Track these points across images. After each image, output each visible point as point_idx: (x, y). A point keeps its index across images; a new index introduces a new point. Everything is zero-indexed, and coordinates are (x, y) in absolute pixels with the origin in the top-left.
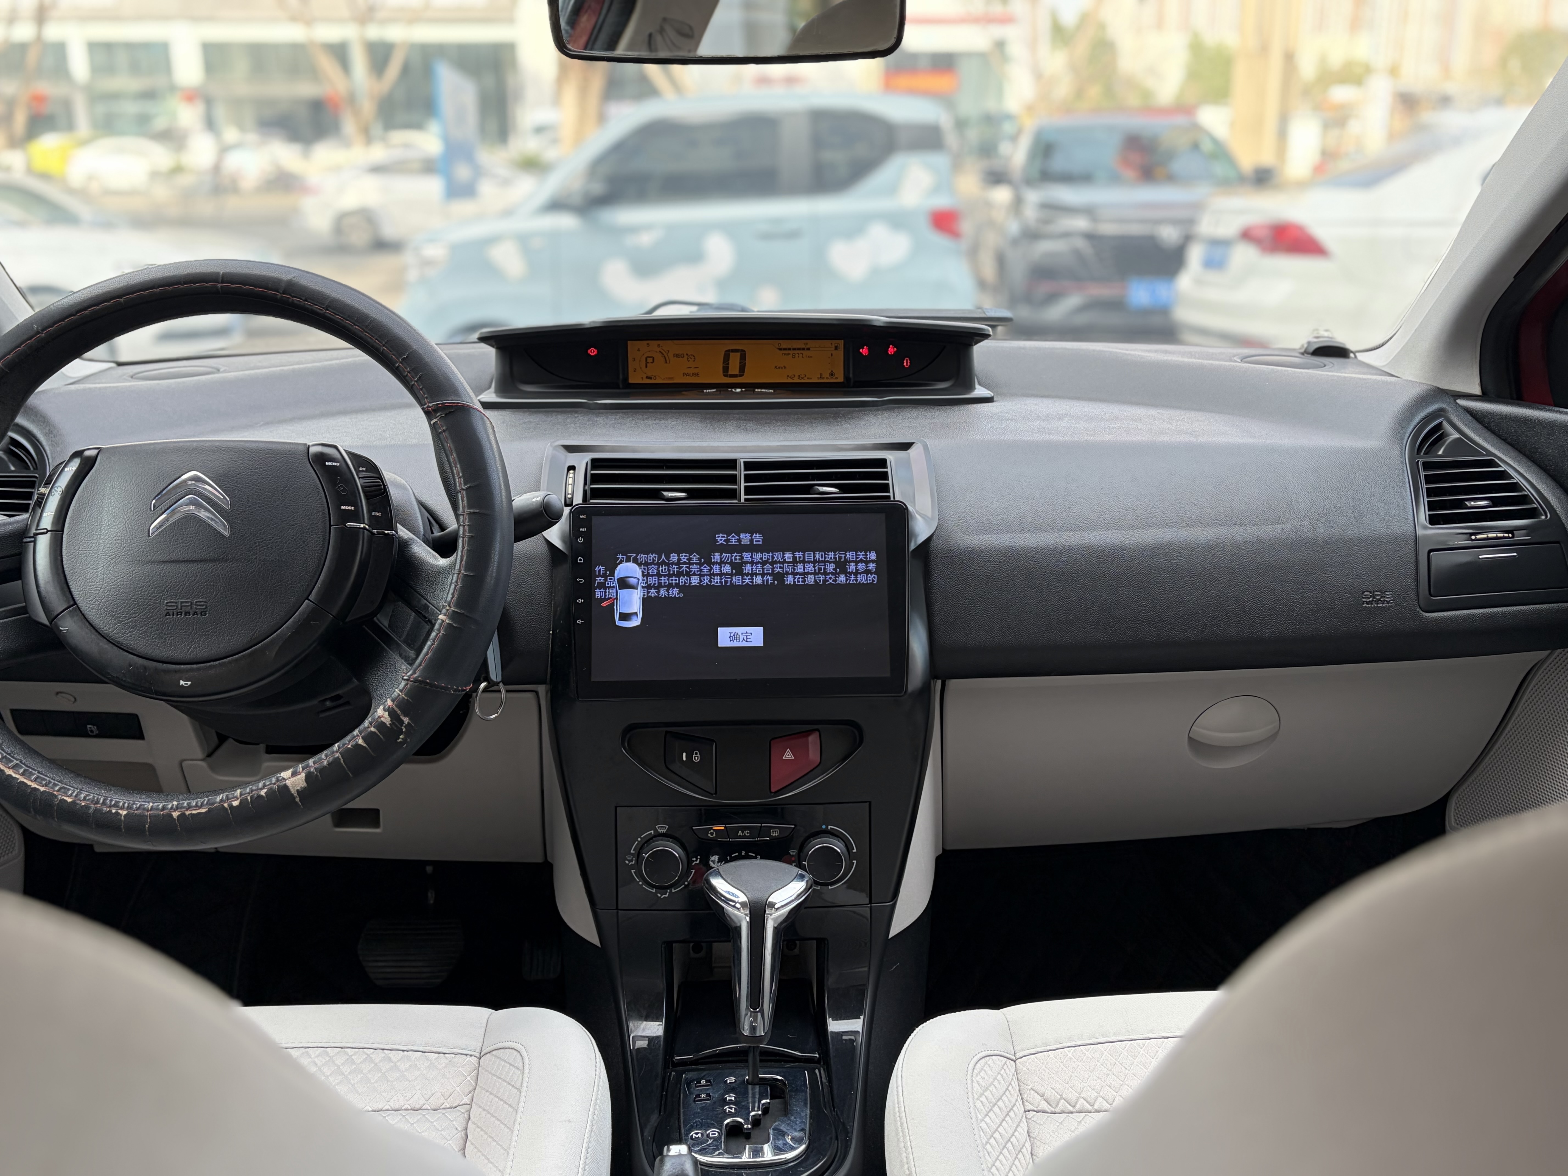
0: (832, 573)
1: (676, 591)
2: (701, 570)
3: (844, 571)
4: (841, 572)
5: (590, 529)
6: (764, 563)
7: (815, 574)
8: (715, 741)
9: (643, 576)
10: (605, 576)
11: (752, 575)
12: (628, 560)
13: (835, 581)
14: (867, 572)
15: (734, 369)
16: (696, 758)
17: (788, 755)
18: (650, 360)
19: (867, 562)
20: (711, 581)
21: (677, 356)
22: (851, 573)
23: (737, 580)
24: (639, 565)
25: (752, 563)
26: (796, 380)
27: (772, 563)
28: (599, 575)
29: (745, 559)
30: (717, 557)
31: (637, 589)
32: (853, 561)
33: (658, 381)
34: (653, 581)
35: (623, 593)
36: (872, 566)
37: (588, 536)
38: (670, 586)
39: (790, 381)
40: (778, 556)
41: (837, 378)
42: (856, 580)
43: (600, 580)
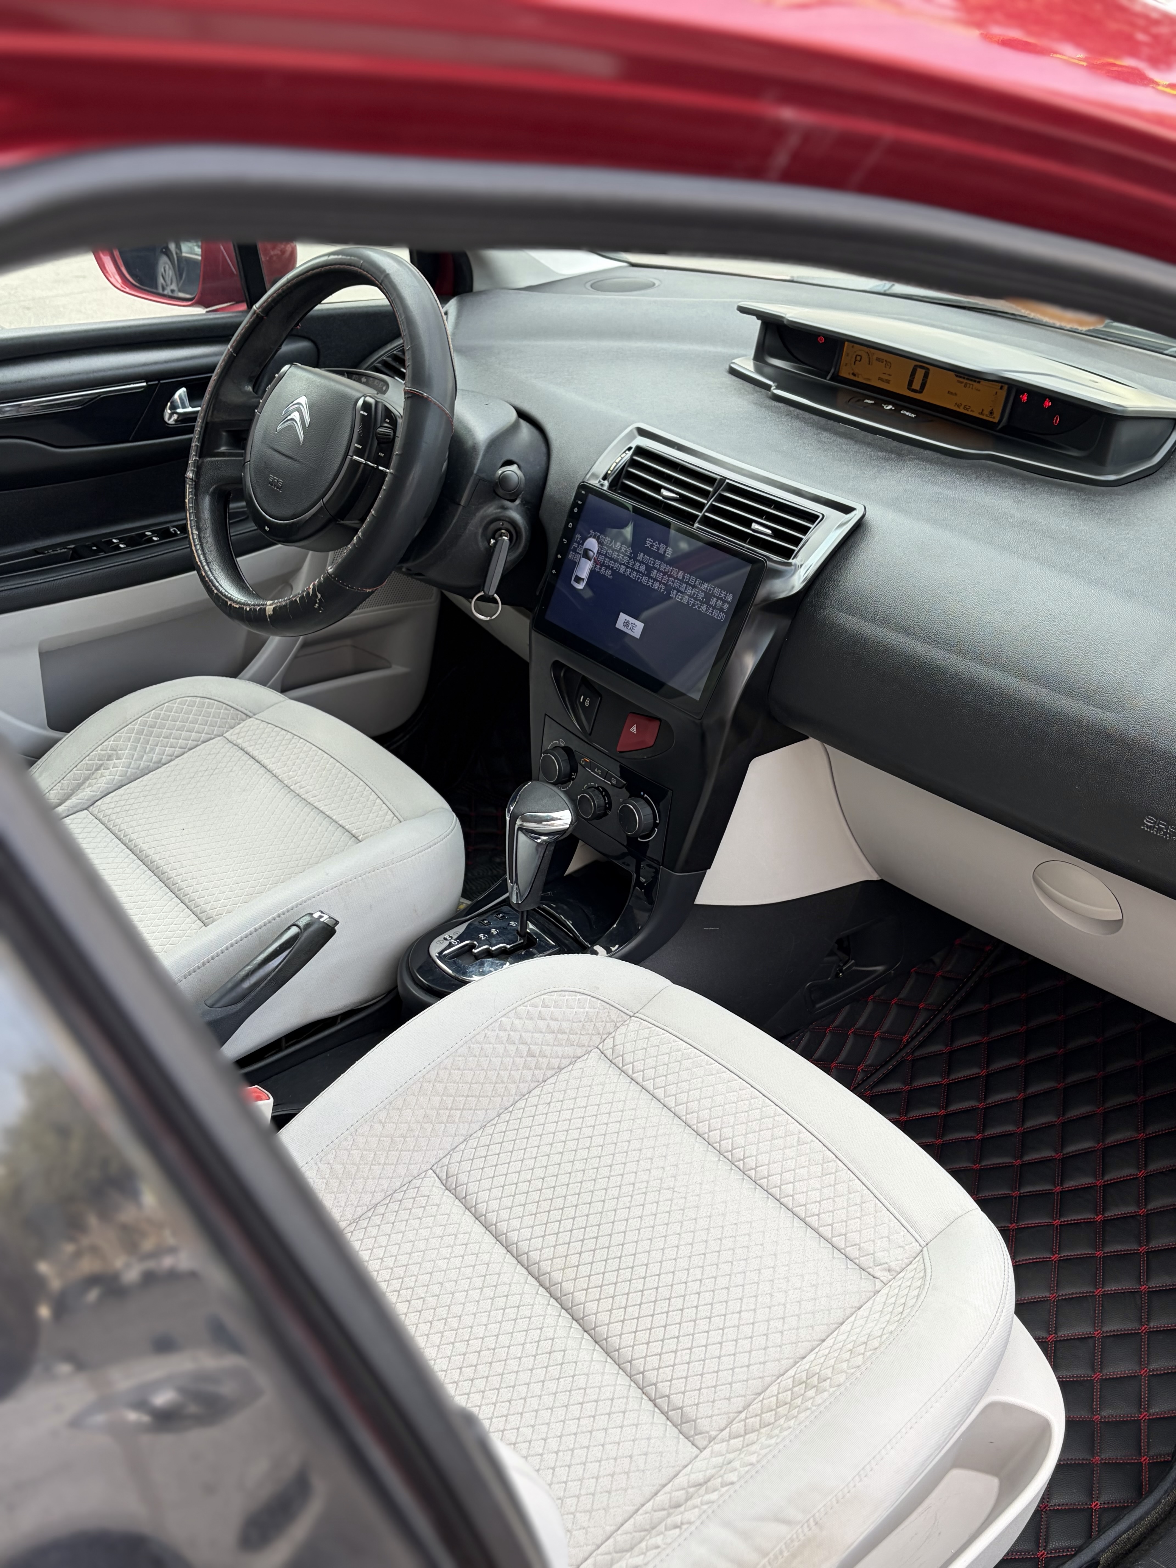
0: (700, 601)
1: (609, 572)
2: (628, 563)
3: (707, 603)
4: (705, 603)
5: (584, 503)
6: (665, 573)
7: (690, 596)
8: (601, 696)
9: (598, 552)
10: (578, 543)
11: (655, 580)
12: (594, 537)
13: (699, 608)
14: (721, 610)
15: (916, 385)
16: (587, 703)
17: (634, 729)
18: (858, 358)
19: (724, 602)
20: (630, 574)
21: (878, 359)
22: (711, 606)
23: (644, 580)
24: (599, 543)
25: (658, 570)
26: (961, 410)
27: (670, 576)
28: (576, 542)
29: (655, 566)
30: (641, 556)
31: (590, 560)
32: (716, 597)
33: (860, 380)
34: (601, 558)
35: (583, 560)
36: (726, 606)
37: (581, 508)
38: (608, 567)
39: (956, 409)
40: (674, 572)
41: (994, 418)
42: (712, 613)
43: (575, 545)
